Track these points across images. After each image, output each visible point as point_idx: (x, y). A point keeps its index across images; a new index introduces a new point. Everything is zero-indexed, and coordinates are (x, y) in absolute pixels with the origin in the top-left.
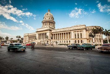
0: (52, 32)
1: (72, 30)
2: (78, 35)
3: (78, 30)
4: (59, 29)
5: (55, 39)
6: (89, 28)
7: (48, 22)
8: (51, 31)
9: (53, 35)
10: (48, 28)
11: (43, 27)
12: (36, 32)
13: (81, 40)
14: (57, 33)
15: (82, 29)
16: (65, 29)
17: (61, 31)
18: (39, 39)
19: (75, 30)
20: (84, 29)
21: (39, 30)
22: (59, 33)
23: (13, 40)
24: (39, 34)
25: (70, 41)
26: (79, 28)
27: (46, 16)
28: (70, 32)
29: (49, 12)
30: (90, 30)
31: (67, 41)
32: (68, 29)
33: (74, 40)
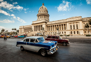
0: (48, 24)
1: (68, 22)
2: (74, 27)
3: (74, 21)
4: (54, 21)
5: (51, 31)
6: (85, 19)
7: (43, 15)
8: (46, 23)
9: (48, 26)
10: (44, 21)
11: (39, 20)
12: (32, 24)
13: (78, 31)
14: (52, 25)
15: (78, 21)
16: (60, 21)
17: (57, 23)
18: (35, 31)
19: (71, 22)
20: (80, 20)
21: (35, 23)
22: (54, 25)
23: (8, 32)
24: (35, 26)
25: (65, 32)
26: (75, 19)
27: (41, 9)
28: (65, 23)
29: (43, 6)
30: (85, 21)
31: (63, 32)
32: (63, 21)
33: (70, 31)
